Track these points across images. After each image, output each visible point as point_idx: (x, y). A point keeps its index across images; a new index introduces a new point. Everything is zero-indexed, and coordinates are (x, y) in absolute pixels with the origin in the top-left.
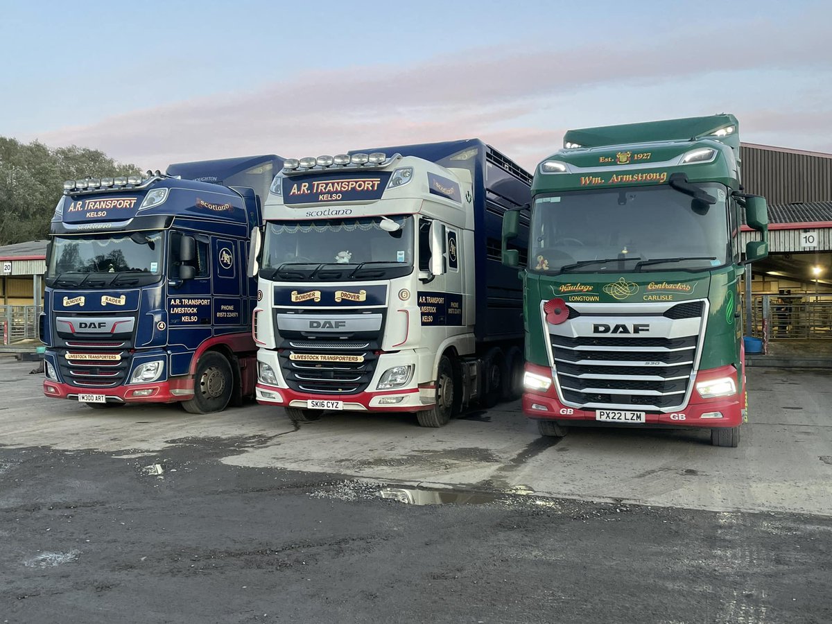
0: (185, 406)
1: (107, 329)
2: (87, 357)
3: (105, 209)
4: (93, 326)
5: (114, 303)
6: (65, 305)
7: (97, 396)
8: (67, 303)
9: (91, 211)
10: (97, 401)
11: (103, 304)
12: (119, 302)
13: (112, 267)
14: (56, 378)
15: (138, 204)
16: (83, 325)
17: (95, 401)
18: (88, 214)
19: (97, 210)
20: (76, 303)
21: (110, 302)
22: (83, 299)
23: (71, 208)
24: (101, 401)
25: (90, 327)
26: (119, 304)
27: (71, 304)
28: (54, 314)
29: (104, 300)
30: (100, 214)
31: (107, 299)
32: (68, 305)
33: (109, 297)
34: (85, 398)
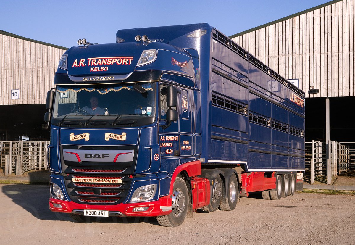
0: (160, 219)
1: (111, 159)
2: (92, 180)
3: (107, 65)
4: (97, 156)
5: (117, 139)
6: (71, 139)
7: (100, 211)
8: (74, 138)
9: (94, 66)
10: (99, 216)
11: (106, 139)
12: (121, 138)
13: (107, 110)
14: (62, 197)
15: (135, 61)
16: (89, 156)
17: (97, 215)
18: (92, 69)
19: (99, 66)
20: (82, 138)
21: (112, 138)
22: (88, 135)
23: (75, 64)
24: (104, 216)
25: (94, 157)
26: (121, 139)
27: (77, 139)
28: (62, 147)
29: (107, 136)
30: (103, 69)
31: (110, 135)
32: (75, 140)
33: (112, 134)
34: (89, 213)
